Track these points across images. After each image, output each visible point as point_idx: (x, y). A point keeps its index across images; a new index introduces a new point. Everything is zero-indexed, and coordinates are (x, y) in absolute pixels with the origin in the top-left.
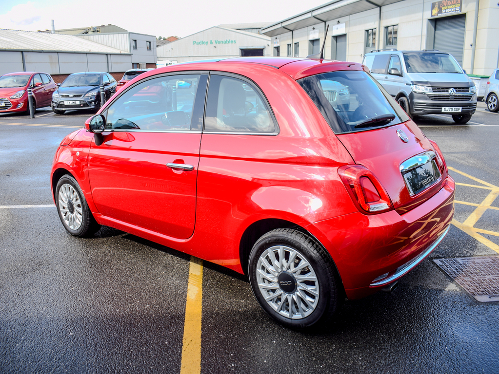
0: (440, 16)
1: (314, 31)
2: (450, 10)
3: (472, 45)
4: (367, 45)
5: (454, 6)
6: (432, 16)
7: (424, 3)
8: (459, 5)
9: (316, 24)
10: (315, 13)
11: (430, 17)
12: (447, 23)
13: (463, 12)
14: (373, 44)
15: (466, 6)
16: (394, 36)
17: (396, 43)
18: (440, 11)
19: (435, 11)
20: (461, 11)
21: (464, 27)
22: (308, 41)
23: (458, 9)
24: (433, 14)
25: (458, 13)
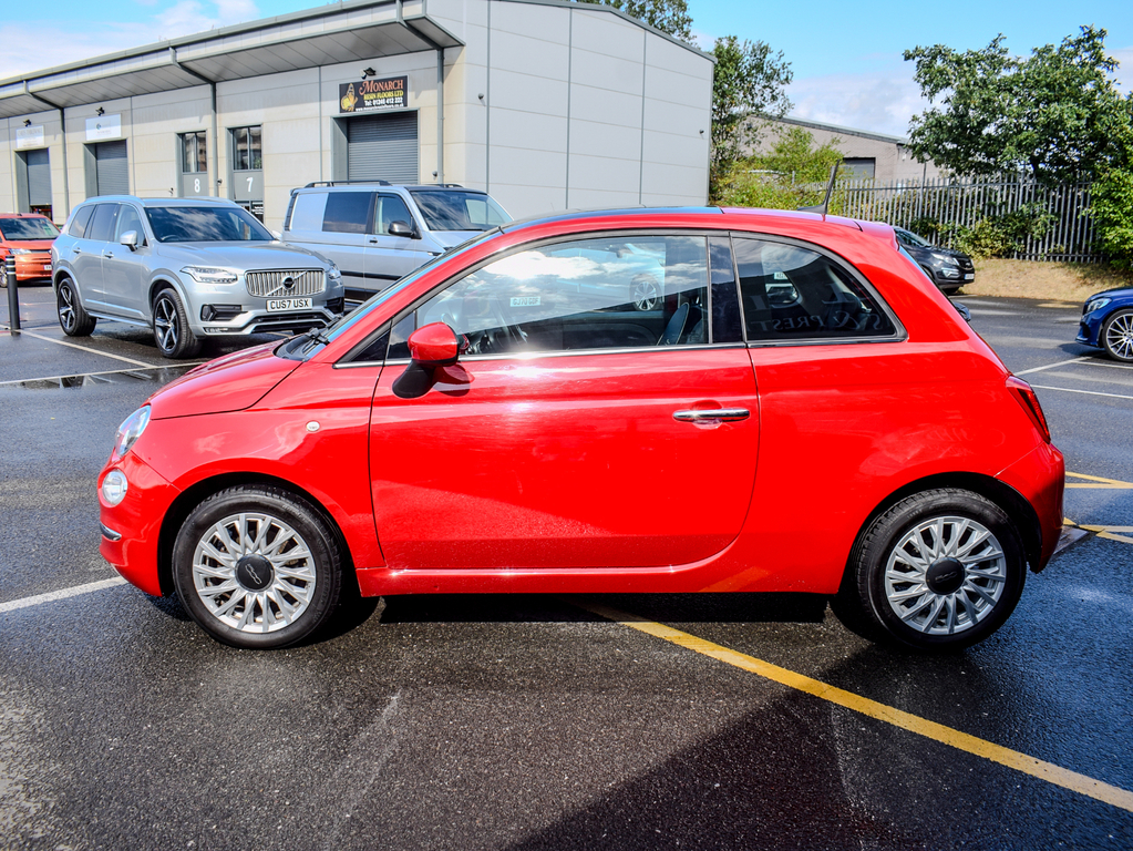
0: (360, 111)
1: (30, 128)
2: (383, 102)
3: (436, 175)
4: (185, 167)
5: (390, 94)
6: (342, 110)
7: (320, 82)
8: (402, 93)
9: (32, 112)
10: (34, 87)
11: (337, 114)
12: (373, 129)
13: (411, 106)
14: (202, 166)
15: (416, 97)
16: (256, 146)
17: (258, 166)
18: (360, 104)
19: (349, 102)
20: (406, 105)
21: (415, 136)
22: (13, 154)
23: (400, 100)
24: (345, 107)
25: (401, 108)
